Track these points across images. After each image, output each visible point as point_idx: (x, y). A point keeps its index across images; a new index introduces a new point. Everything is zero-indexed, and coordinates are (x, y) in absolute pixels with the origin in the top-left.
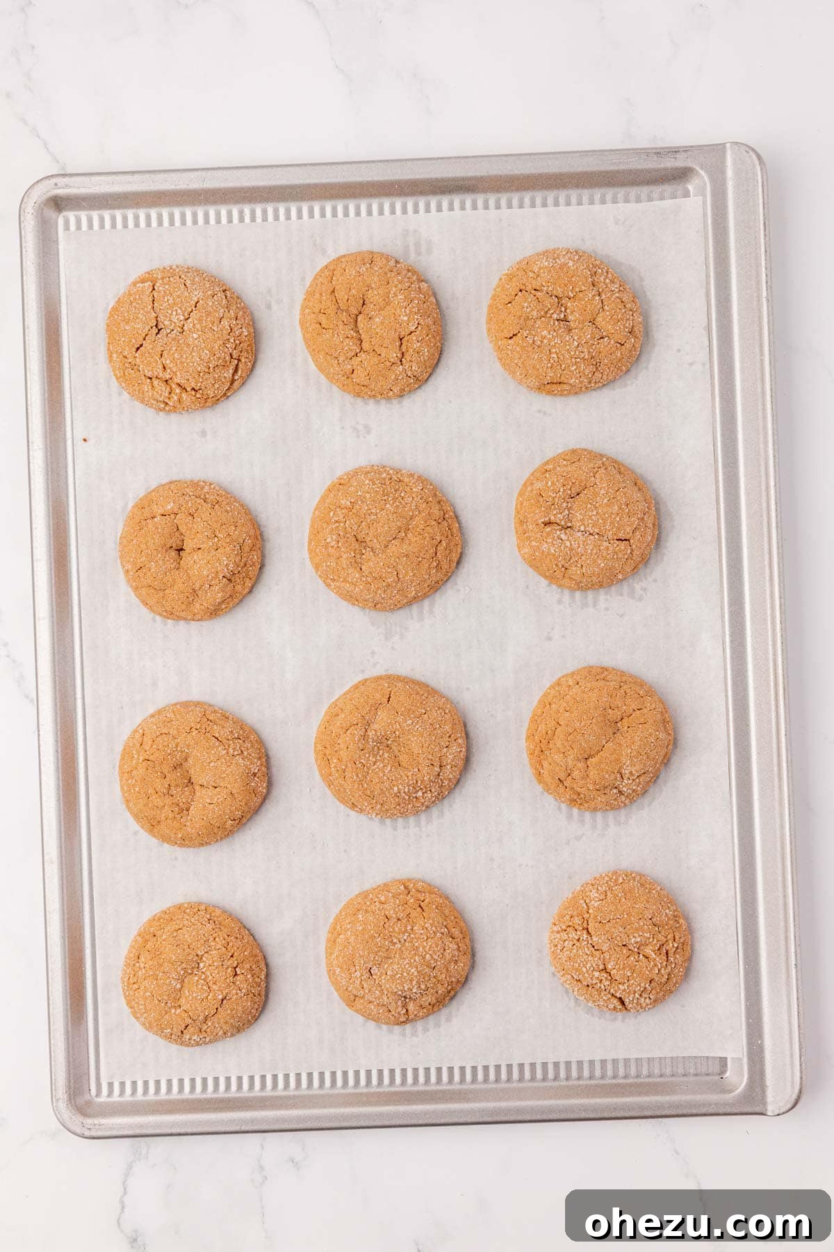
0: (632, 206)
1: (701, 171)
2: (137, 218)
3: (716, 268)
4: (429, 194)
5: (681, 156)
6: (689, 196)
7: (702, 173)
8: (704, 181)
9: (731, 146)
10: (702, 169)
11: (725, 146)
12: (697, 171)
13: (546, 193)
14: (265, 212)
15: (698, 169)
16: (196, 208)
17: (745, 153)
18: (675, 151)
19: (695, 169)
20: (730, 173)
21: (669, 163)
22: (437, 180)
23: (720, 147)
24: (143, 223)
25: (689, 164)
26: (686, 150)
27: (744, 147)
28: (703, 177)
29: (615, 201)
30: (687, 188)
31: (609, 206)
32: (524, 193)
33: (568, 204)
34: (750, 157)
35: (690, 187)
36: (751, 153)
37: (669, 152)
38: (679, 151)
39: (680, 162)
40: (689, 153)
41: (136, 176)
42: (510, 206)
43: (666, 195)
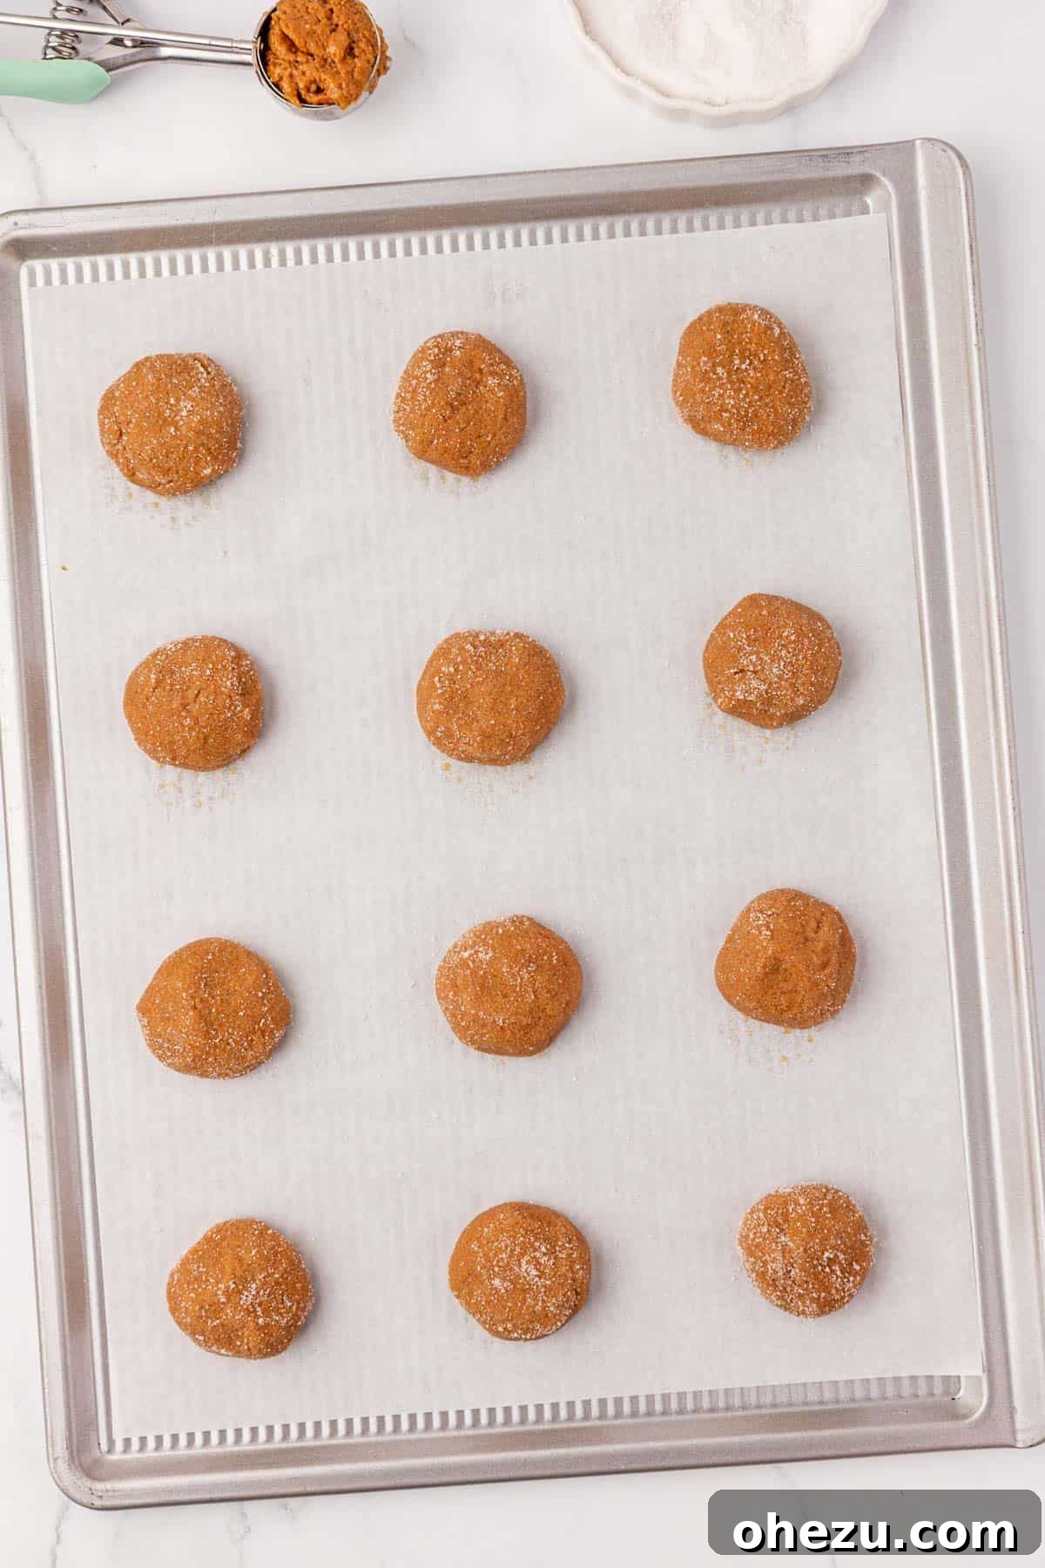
0: (792, 227)
1: (883, 178)
2: (126, 266)
3: (907, 308)
4: (519, 221)
5: (857, 158)
6: (868, 213)
7: (885, 180)
8: (888, 191)
9: (922, 143)
10: (884, 176)
11: (914, 144)
12: (878, 179)
13: (676, 214)
14: (298, 252)
15: (878, 175)
16: (205, 249)
17: (940, 152)
18: (846, 153)
19: (875, 176)
20: (921, 180)
21: (840, 170)
22: (528, 201)
23: (907, 145)
24: (134, 273)
25: (866, 169)
26: (863, 150)
27: (940, 144)
28: (885, 185)
29: (768, 221)
30: (866, 202)
31: (761, 228)
32: (645, 215)
33: (706, 228)
34: (949, 158)
35: (869, 200)
36: (949, 151)
37: (839, 154)
38: (852, 153)
39: (855, 168)
40: (866, 155)
41: (124, 209)
42: (627, 234)
43: (837, 211)
